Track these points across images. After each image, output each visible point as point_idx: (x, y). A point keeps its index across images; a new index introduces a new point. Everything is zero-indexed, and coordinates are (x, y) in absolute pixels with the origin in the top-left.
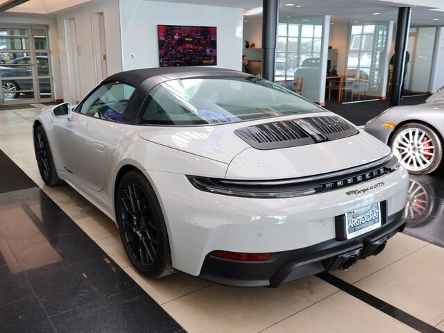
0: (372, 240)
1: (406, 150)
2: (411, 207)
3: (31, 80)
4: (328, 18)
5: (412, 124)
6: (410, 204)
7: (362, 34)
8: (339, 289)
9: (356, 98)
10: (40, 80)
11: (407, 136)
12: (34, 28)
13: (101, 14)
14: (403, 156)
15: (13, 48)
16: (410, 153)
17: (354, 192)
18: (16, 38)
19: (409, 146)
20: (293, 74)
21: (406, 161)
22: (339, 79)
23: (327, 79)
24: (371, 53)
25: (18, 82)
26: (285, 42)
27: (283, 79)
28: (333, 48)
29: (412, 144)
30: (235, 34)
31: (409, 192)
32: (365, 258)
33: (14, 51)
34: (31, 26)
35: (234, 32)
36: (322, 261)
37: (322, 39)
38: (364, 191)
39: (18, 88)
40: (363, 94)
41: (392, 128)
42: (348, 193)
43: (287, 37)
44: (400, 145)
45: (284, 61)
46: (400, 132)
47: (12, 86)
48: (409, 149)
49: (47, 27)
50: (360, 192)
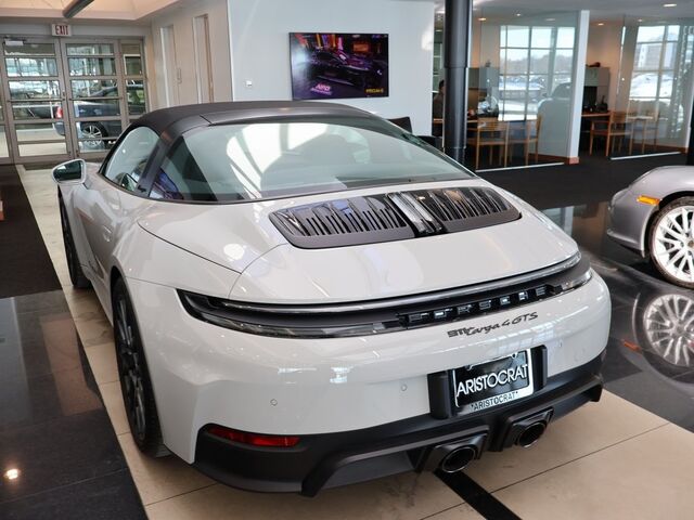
0: (512, 419)
1: (677, 245)
2: (685, 346)
3: (119, 121)
4: (585, 16)
5: (688, 198)
6: (684, 341)
7: (665, 41)
8: (463, 501)
9: (637, 149)
10: (131, 120)
11: (679, 220)
12: (123, 42)
13: (205, 17)
14: (673, 254)
15: (102, 74)
16: (684, 251)
17: (466, 331)
18: (107, 58)
19: (682, 237)
20: (536, 109)
21: (677, 264)
22: (607, 118)
23: (582, 118)
24: (672, 73)
25: (105, 125)
26: (526, 56)
27: (521, 118)
28: (602, 65)
29: (688, 235)
30: (420, 45)
31: (683, 318)
32: (500, 450)
33: (102, 78)
34: (119, 39)
35: (419, 42)
36: (410, 452)
37: (575, 49)
38: (488, 329)
39: (105, 134)
40: (652, 143)
41: (653, 205)
42: (452, 334)
43: (506, 48)
44: (668, 236)
45: (524, 88)
46: (665, 212)
47: (96, 131)
48: (682, 244)
49: (142, 39)
50: (478, 331)
